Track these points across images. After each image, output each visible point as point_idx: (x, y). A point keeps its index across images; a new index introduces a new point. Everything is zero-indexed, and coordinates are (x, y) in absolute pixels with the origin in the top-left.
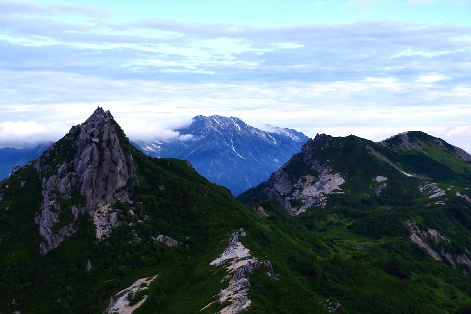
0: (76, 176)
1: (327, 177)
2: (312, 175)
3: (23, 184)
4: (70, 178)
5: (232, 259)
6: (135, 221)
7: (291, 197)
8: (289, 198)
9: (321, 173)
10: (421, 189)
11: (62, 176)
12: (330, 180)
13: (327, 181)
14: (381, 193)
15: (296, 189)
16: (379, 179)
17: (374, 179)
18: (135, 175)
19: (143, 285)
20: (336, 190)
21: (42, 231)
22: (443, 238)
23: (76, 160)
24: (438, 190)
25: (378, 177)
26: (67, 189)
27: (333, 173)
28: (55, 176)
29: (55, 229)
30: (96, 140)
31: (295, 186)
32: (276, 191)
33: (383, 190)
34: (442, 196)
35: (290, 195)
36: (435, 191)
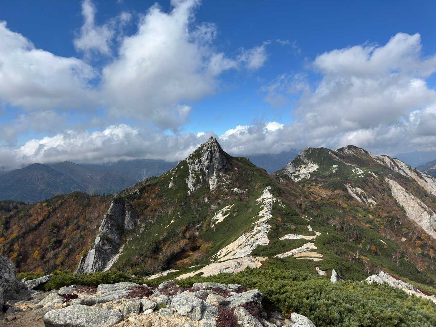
0: (202, 164)
1: (311, 165)
2: (304, 165)
3: (182, 167)
4: (200, 165)
5: (265, 198)
6: (225, 182)
7: (295, 174)
8: (294, 174)
9: (308, 164)
10: (353, 170)
11: (196, 165)
12: (312, 166)
13: (310, 167)
14: (335, 172)
15: (297, 170)
16: (334, 166)
17: (332, 166)
18: (226, 164)
19: (228, 208)
20: (315, 171)
21: (189, 186)
22: (363, 191)
23: (202, 158)
24: (361, 171)
25: (334, 165)
26: (198, 169)
27: (313, 163)
28: (194, 164)
29: (194, 185)
30: (209, 149)
31: (297, 169)
32: (288, 171)
33: (336, 171)
34: (362, 173)
35: (294, 173)
36: (359, 171)
